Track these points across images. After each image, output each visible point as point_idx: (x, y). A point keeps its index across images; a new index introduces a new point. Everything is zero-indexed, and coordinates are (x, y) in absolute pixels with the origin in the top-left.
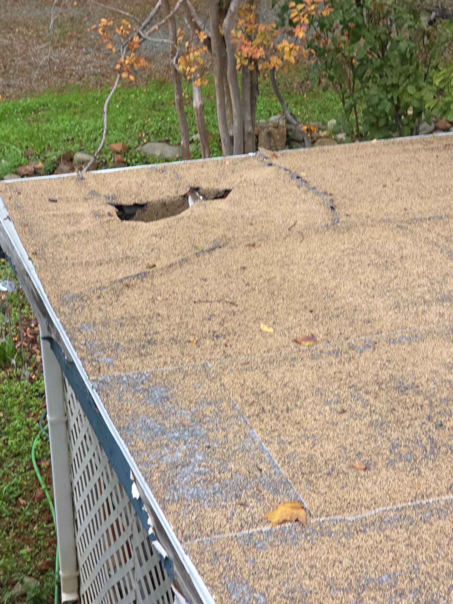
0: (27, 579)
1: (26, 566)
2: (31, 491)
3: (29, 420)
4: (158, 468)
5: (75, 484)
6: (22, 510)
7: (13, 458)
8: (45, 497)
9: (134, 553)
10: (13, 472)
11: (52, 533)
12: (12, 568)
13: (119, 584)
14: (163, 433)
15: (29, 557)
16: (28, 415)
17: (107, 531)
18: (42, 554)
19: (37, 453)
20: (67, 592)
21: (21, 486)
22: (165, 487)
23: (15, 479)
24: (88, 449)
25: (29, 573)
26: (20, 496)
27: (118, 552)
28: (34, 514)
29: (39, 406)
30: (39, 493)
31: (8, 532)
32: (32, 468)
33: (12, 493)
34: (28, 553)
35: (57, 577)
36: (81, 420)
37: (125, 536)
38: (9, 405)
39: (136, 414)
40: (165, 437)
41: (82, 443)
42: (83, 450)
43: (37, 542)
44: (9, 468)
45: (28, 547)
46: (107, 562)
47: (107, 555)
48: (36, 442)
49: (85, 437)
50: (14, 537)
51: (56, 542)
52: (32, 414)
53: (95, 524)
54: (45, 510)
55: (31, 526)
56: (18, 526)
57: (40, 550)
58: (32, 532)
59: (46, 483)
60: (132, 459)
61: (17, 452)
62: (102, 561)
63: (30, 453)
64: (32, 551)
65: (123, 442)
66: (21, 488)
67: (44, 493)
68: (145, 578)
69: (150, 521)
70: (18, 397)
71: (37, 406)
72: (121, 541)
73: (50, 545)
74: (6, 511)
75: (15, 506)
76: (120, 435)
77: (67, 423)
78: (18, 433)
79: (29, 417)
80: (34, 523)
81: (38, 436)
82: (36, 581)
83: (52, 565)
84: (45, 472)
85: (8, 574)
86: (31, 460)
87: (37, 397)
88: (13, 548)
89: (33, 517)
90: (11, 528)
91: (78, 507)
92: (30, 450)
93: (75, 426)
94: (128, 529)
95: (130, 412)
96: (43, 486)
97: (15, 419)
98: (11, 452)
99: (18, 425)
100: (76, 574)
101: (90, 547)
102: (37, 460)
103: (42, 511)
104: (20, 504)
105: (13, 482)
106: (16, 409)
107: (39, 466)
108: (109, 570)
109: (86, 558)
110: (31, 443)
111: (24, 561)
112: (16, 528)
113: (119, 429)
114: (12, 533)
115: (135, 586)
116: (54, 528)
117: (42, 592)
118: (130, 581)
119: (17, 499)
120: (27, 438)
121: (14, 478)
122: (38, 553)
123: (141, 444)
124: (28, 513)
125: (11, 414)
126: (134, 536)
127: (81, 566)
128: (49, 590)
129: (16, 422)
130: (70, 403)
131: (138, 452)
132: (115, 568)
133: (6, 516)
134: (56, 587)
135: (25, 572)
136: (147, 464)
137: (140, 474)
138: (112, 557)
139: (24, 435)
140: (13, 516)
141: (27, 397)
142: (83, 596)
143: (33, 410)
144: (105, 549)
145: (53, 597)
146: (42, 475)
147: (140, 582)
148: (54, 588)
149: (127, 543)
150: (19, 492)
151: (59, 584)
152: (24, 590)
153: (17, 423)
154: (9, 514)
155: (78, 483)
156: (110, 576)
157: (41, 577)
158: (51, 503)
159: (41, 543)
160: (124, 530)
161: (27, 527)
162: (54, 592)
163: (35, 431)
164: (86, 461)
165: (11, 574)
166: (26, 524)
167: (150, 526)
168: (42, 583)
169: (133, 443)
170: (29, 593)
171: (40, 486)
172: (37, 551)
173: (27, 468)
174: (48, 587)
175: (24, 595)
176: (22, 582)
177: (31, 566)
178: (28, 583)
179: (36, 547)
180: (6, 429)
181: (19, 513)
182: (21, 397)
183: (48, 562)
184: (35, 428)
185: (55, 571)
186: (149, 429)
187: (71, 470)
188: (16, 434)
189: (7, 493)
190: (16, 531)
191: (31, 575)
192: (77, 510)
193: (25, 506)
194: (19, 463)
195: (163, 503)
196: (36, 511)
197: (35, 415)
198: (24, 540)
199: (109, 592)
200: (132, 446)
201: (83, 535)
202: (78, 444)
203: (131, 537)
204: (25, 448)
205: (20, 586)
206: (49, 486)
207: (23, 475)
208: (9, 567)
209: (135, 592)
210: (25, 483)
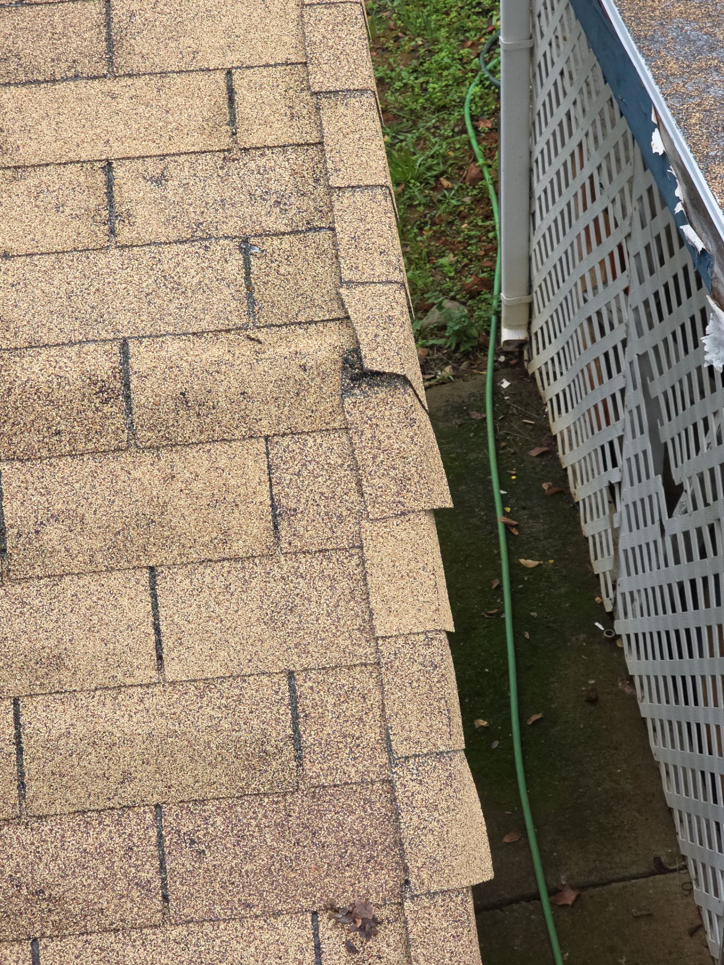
0: (447, 304)
1: (448, 284)
2: (461, 168)
3: (464, 51)
4: (699, 105)
5: (537, 154)
6: (444, 196)
7: (433, 113)
8: (483, 178)
9: (630, 263)
10: (434, 134)
11: (491, 235)
12: (425, 284)
13: (599, 313)
14: (712, 49)
15: (452, 269)
16: (463, 43)
17: (587, 229)
18: (474, 267)
19: (473, 108)
20: (510, 327)
21: (445, 158)
22: (710, 136)
23: (437, 147)
24: (565, 94)
25: (452, 294)
26: (442, 173)
27: (602, 263)
28: (463, 203)
29: (481, 29)
30: (473, 171)
31: (421, 229)
32: (464, 131)
33: (430, 168)
34: (451, 265)
35: (495, 303)
36: (558, 46)
37: (618, 236)
38: (433, 26)
39: (667, 17)
40: (715, 55)
41: (555, 84)
42: (556, 97)
43: (465, 248)
44: (428, 129)
45: (451, 255)
46: (583, 278)
47: (583, 268)
48: (474, 90)
49: (562, 73)
50: (430, 238)
51: (495, 250)
52: (469, 43)
53: (567, 217)
54: (482, 198)
55: (457, 222)
56: (437, 220)
57: (471, 260)
58: (459, 233)
59: (486, 157)
60: (657, 89)
61: (441, 103)
62: (575, 277)
63: (462, 107)
64: (457, 262)
65: (643, 61)
66: (445, 163)
67: (481, 171)
68: (646, 303)
69: (679, 192)
70: (447, 14)
71: (478, 30)
72: (610, 244)
73: (486, 255)
74: (420, 197)
75: (434, 189)
76: (639, 48)
77: (532, 51)
78: (445, 73)
79: (463, 48)
80: (463, 218)
81: (477, 80)
82: (462, 307)
83: (488, 284)
84: (484, 139)
85: (419, 293)
86: (463, 116)
87: (478, 14)
88: (429, 254)
89: (462, 208)
90: (426, 223)
91: (538, 191)
92: (462, 100)
93: (545, 55)
94: (624, 225)
95: (657, 13)
96: (481, 161)
97: (441, 50)
98: (433, 104)
99: (446, 60)
100: (527, 299)
101: (554, 257)
102: (473, 118)
103: (477, 201)
104: (443, 186)
105: (432, 152)
106: (443, 32)
107: (475, 128)
108: (585, 291)
109: (545, 274)
110: (464, 89)
111: (445, 276)
112: (434, 224)
113: (637, 39)
114: (428, 232)
115: (629, 316)
116: (494, 228)
117: (471, 325)
118: (619, 310)
119: (437, 178)
120: (460, 82)
121: (434, 145)
122: (466, 265)
123: (673, 66)
124: (454, 202)
125: (436, 41)
126: (633, 236)
127: (536, 288)
128: (481, 322)
129: (443, 54)
130: (539, 16)
131: (667, 78)
132: (595, 288)
133: (419, 205)
134: (494, 319)
135: (445, 293)
136: (683, 97)
137: (669, 114)
138: (592, 271)
139: (454, 75)
140: (431, 205)
141: (463, 13)
142: (536, 334)
143: (472, 36)
144: (581, 258)
145: (488, 333)
146: (479, 143)
147: (636, 310)
148: (489, 320)
149: (620, 247)
150: (442, 167)
151: (498, 314)
152: (442, 320)
153: (443, 56)
154: (424, 201)
155: (542, 152)
156: (585, 301)
157: (470, 302)
158: (491, 188)
159: (473, 249)
160: (616, 225)
161: (451, 223)
162: (489, 326)
163: (472, 71)
164: (560, 114)
165: (422, 294)
166: (451, 218)
167: (678, 200)
168: (471, 311)
169: (659, 63)
170: (450, 324)
171: (475, 160)
172: (466, 261)
173: (456, 130)
174: (480, 317)
175: (443, 328)
176: (440, 307)
177: (455, 285)
178: (449, 309)
179: (465, 256)
180: (426, 65)
181: (440, 201)
182: (453, 14)
183: (482, 280)
184: (473, 66)
185: (492, 294)
186: (689, 41)
187: (532, 132)
188: (440, 74)
189: (422, 168)
190: (434, 228)
191: (453, 299)
192: (537, 196)
193: (449, 189)
194: (443, 121)
195: (705, 161)
196: (467, 200)
197: (473, 45)
198: (445, 243)
199: (581, 325)
200: (658, 68)
201: (544, 236)
202: (549, 85)
203: (629, 236)
204: (455, 97)
205: (437, 313)
206: (489, 162)
207: (449, 140)
208: (420, 283)
209: (627, 326)
210: (452, 154)
